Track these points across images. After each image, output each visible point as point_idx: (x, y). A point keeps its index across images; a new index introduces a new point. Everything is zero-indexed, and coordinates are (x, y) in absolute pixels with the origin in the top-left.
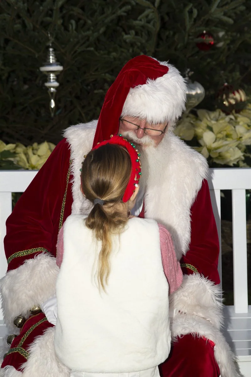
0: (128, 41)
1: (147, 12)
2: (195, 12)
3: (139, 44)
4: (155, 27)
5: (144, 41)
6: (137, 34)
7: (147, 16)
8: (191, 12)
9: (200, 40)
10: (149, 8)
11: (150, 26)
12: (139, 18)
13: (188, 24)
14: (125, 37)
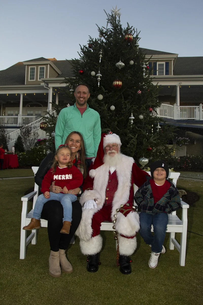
0: (128, 147)
1: (133, 139)
2: (146, 140)
3: (131, 148)
4: (135, 143)
5: (132, 147)
6: (130, 145)
7: (133, 140)
8: (145, 140)
9: (147, 148)
10: (133, 138)
11: (134, 143)
12: (131, 141)
13: (144, 143)
14: (128, 145)
